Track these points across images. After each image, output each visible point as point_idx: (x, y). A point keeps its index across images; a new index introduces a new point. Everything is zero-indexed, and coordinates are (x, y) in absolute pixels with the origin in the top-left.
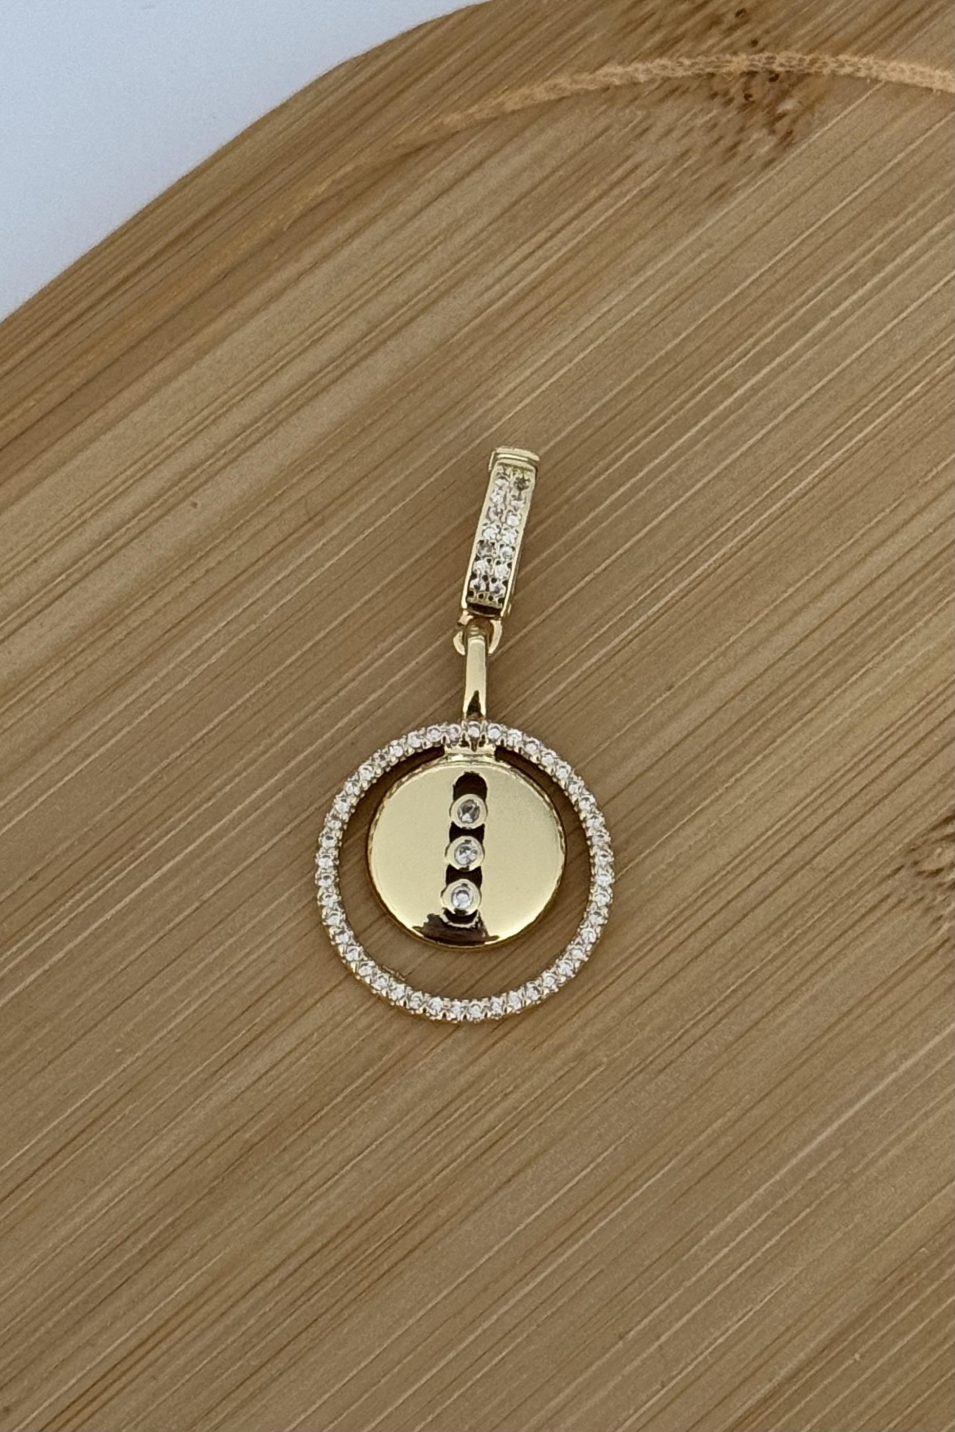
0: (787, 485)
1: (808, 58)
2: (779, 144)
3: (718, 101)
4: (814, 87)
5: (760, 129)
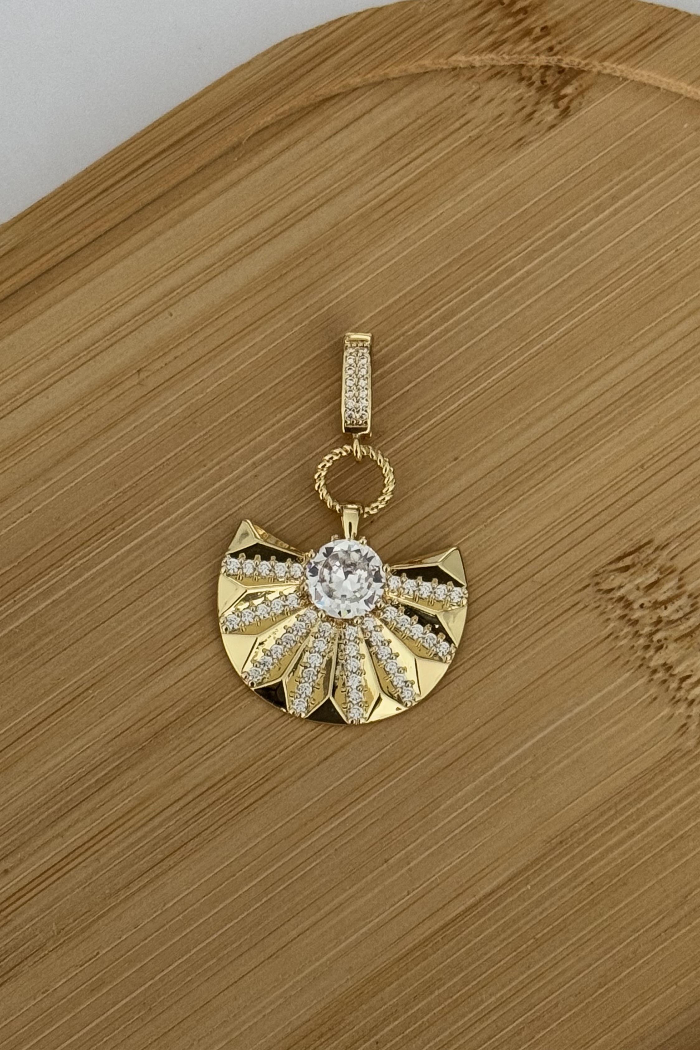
0: (543, 336)
1: (583, 62)
2: (560, 115)
3: (524, 83)
4: (586, 80)
5: (549, 104)
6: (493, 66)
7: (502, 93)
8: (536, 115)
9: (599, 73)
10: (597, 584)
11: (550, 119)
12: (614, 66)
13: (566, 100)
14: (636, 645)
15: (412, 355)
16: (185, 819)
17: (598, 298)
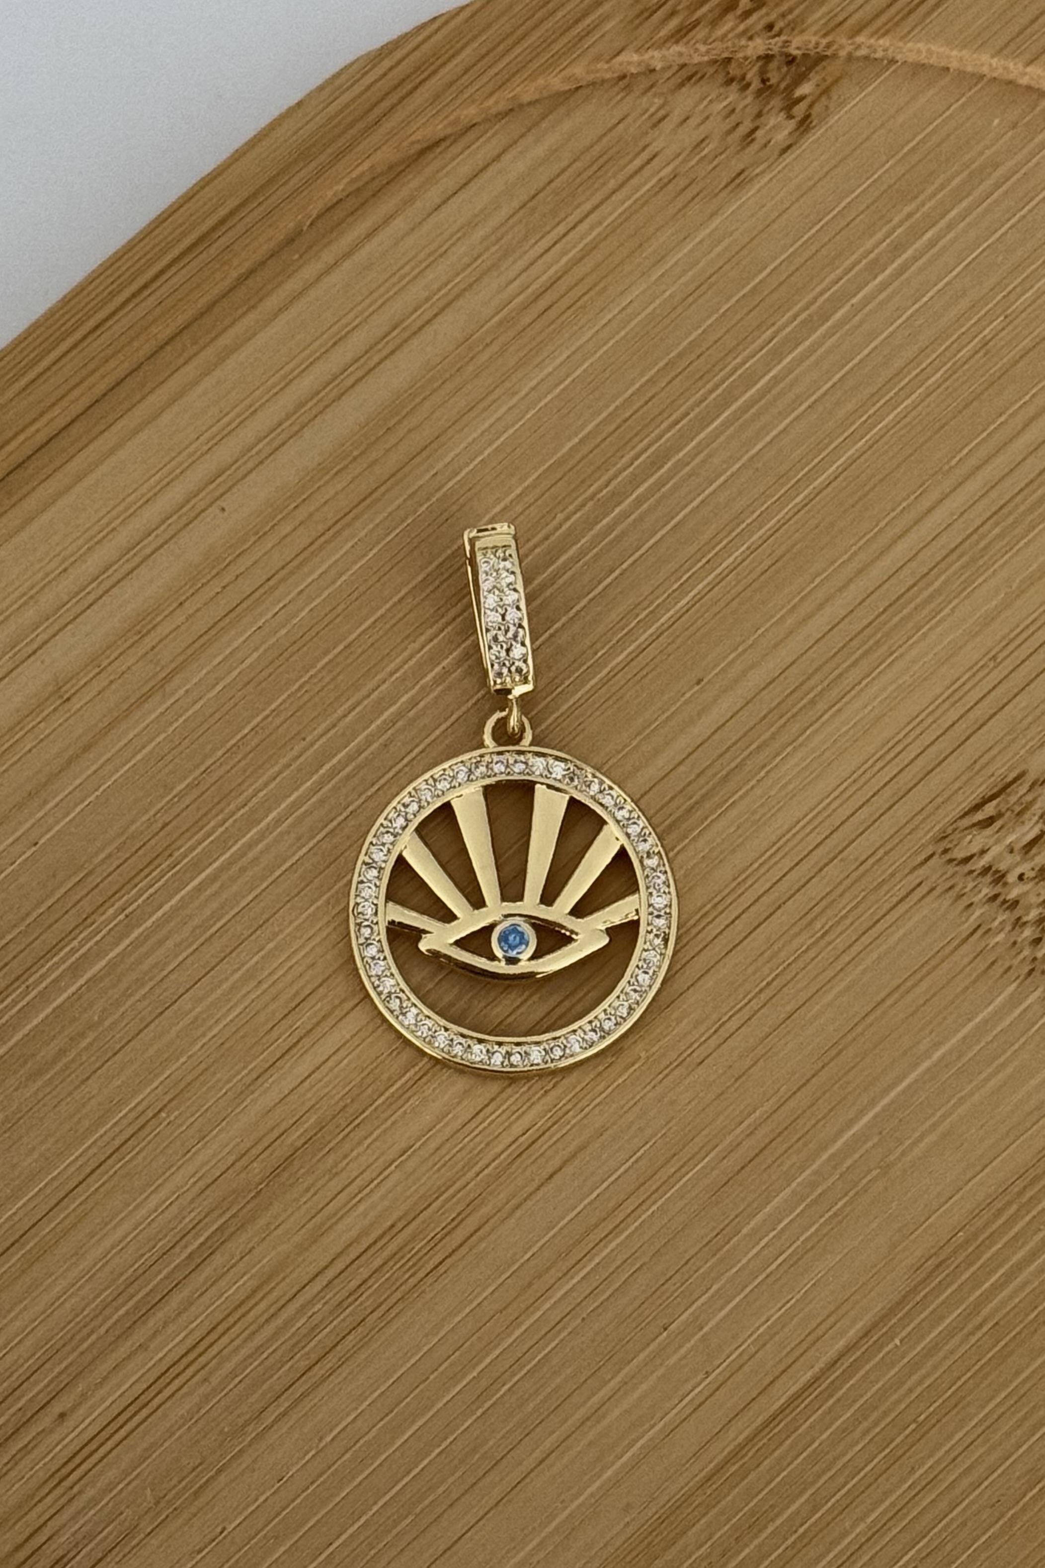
1: (824, 42)
2: (796, 130)
3: (735, 86)
4: (832, 69)
5: (777, 115)
6: (683, 66)
7: (702, 107)
8: (759, 134)
9: (850, 58)
10: (946, 851)
11: (781, 137)
12: (872, 41)
13: (803, 106)
14: (1020, 940)
15: (610, 528)
16: (339, 1298)
17: (892, 404)
